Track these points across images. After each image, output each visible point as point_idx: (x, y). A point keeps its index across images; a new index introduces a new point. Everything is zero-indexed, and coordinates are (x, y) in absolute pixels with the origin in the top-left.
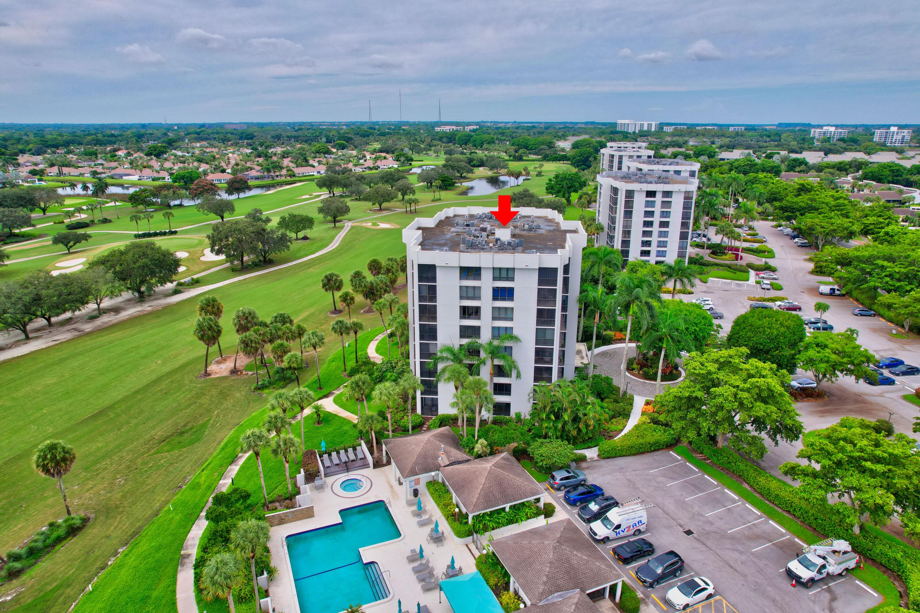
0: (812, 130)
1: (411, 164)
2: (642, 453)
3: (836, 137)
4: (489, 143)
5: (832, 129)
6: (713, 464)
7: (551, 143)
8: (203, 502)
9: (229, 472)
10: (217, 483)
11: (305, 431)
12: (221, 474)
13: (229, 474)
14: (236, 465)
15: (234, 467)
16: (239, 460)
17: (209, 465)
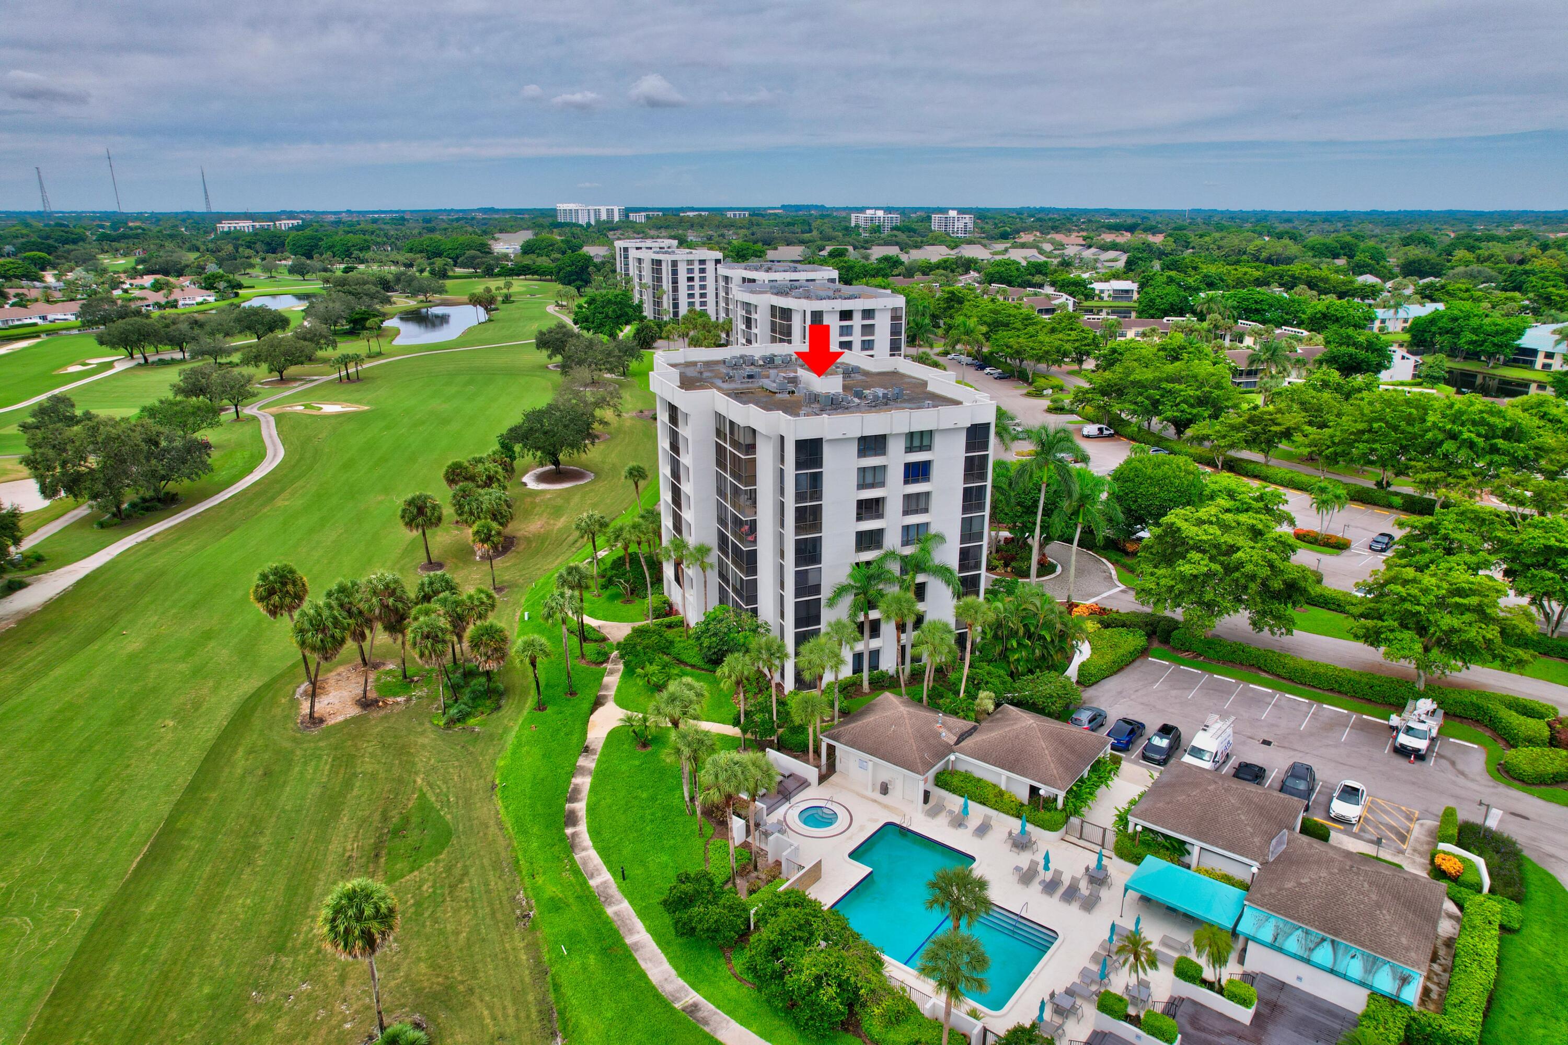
0: (853, 216)
1: (237, 295)
2: (1120, 669)
3: (888, 225)
4: (361, 250)
5: (880, 213)
6: (1211, 660)
7: (483, 245)
8: (607, 922)
9: (585, 863)
10: (588, 887)
11: (637, 763)
12: (576, 872)
13: (591, 866)
14: (584, 849)
15: (584, 854)
16: (577, 840)
17: (535, 865)
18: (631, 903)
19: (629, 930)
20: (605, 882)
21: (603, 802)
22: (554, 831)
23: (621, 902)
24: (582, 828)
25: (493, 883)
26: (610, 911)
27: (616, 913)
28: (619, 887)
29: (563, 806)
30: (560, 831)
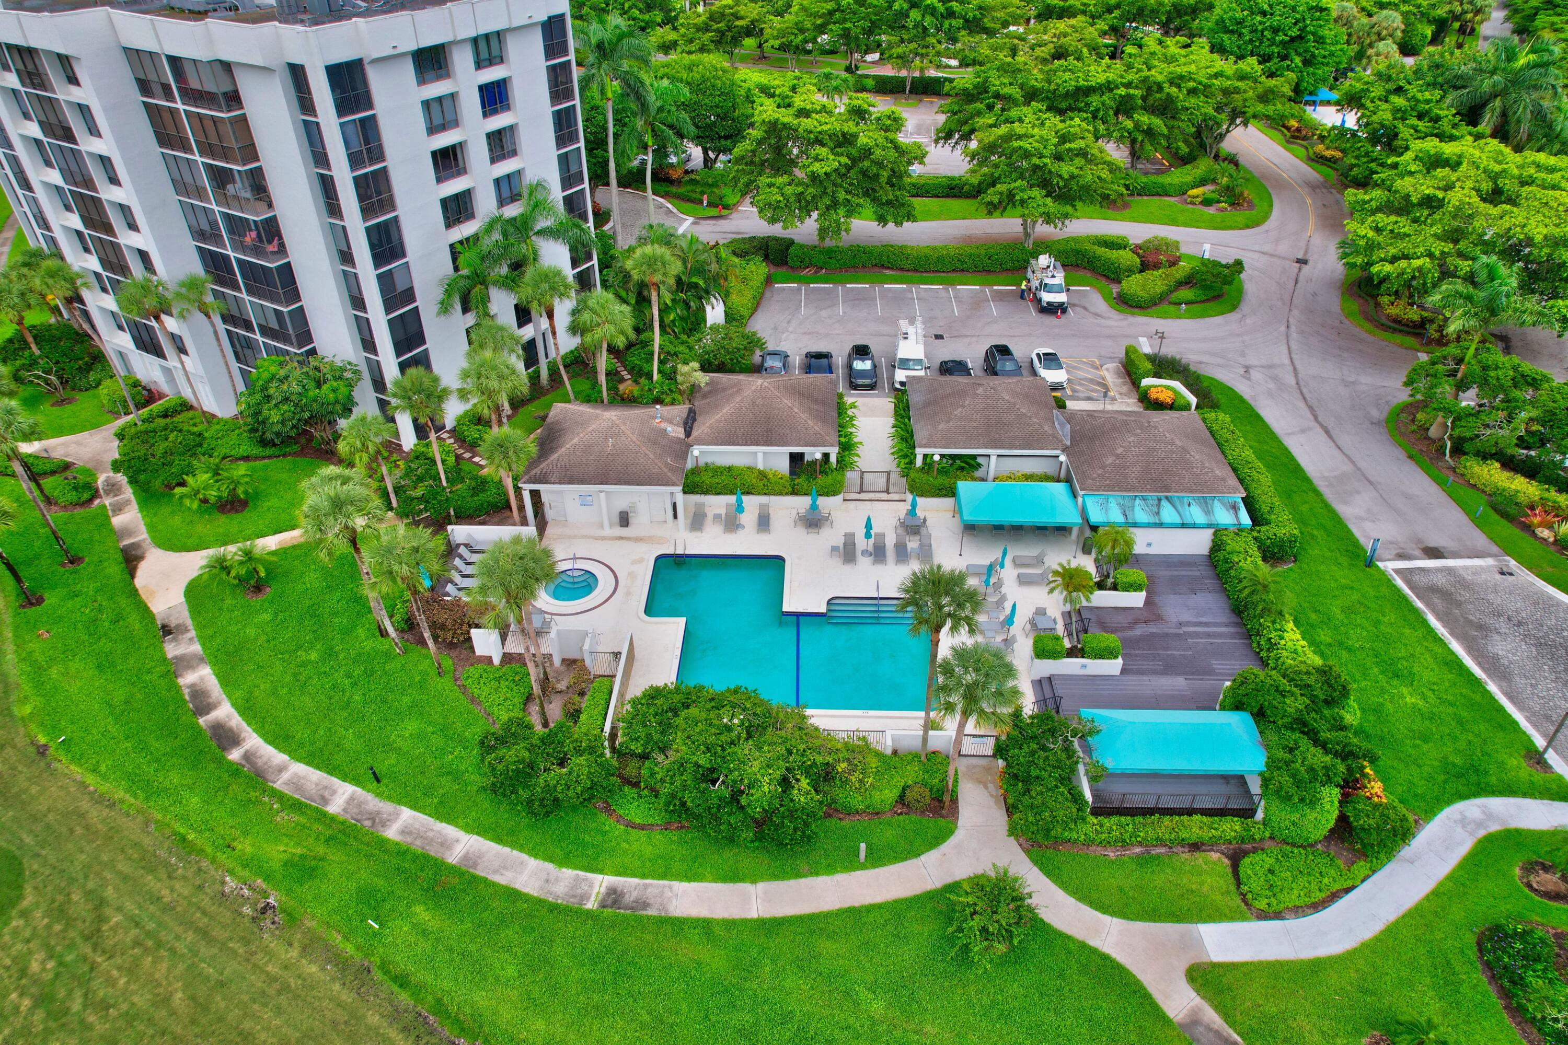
2: (758, 304)
6: (835, 270)
8: (401, 852)
9: (299, 788)
10: (333, 819)
11: (266, 617)
12: (297, 806)
13: (311, 788)
14: (281, 769)
15: (285, 776)
16: (260, 762)
17: (220, 830)
18: (414, 807)
19: (442, 844)
20: (352, 798)
21: (257, 692)
22: (212, 766)
23: (398, 815)
24: (253, 741)
25: (165, 892)
26: (392, 833)
27: (403, 832)
28: (378, 795)
29: (195, 727)
30: (221, 762)
